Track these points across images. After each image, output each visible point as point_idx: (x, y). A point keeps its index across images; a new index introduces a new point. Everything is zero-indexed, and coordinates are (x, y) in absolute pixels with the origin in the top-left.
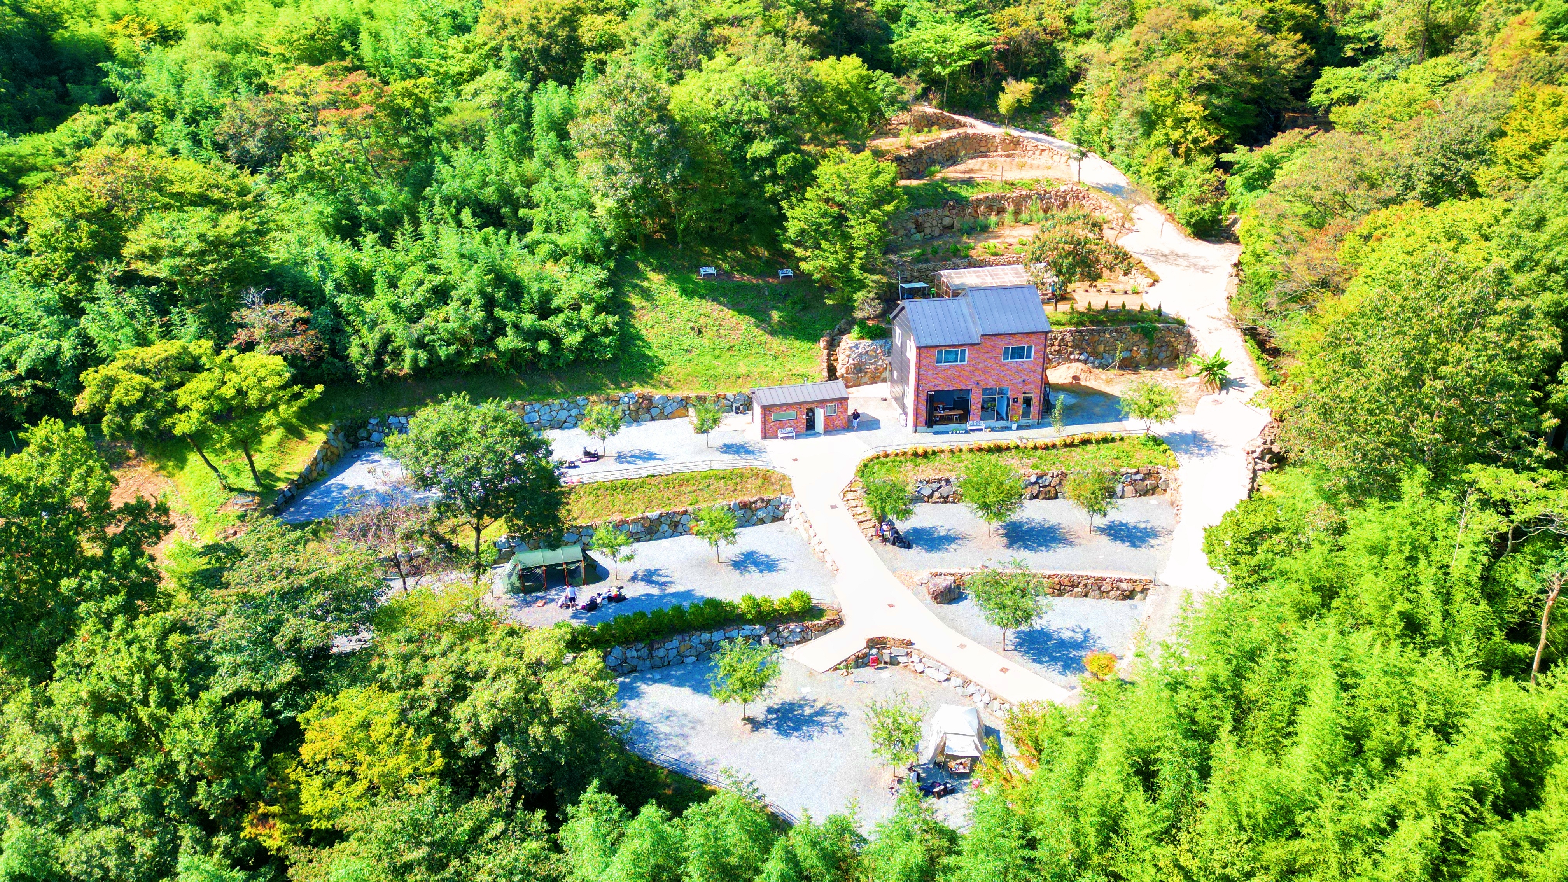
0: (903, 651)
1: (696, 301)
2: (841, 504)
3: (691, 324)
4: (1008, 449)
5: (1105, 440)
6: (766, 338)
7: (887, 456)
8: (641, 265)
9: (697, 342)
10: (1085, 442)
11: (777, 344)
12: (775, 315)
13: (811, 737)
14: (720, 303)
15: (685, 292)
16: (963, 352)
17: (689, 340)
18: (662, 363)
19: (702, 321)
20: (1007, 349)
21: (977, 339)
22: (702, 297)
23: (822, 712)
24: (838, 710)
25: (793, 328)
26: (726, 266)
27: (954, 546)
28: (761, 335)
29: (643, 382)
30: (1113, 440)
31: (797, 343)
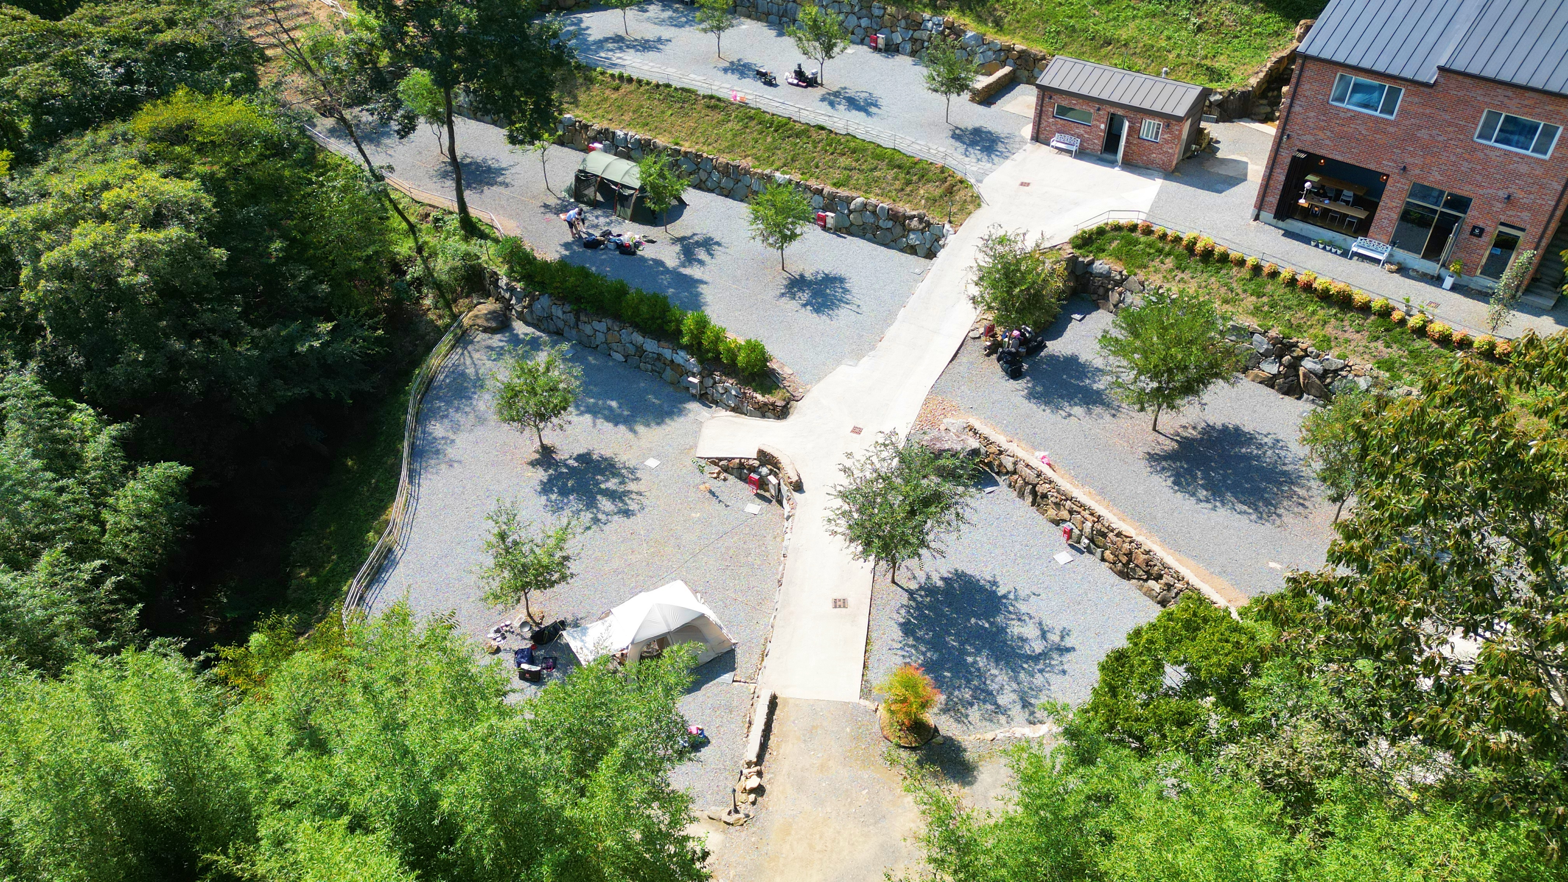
4: (1365, 309)
7: (1148, 231)
13: (559, 510)
16: (1393, 94)
20: (1493, 116)
21: (1430, 75)
23: (618, 495)
24: (633, 506)
29: (966, 8)
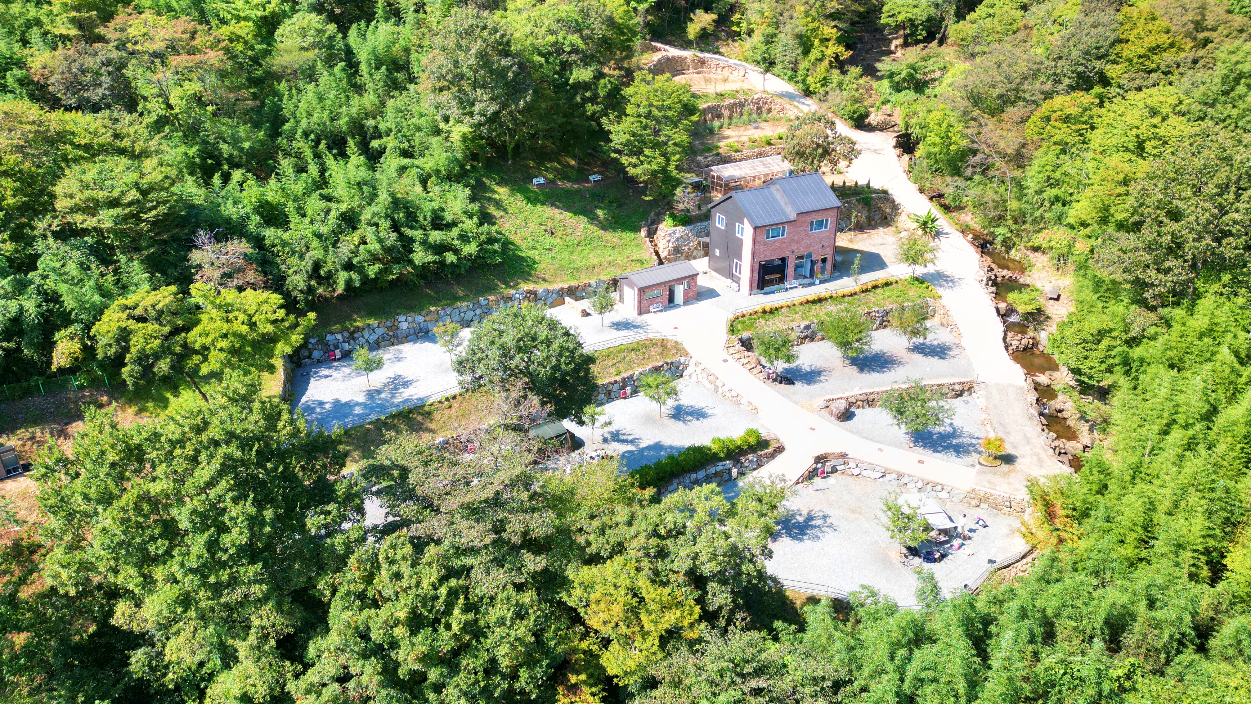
0: (841, 461)
1: (539, 208)
2: (729, 358)
3: (543, 228)
4: (826, 299)
5: (887, 284)
6: (601, 232)
7: (743, 316)
8: (487, 181)
9: (554, 241)
10: (875, 287)
11: (612, 237)
12: (600, 213)
13: (818, 538)
14: (558, 207)
15: (529, 200)
16: (784, 228)
17: (548, 241)
18: (535, 262)
19: (550, 223)
20: (812, 222)
21: (793, 217)
22: (543, 204)
23: (810, 518)
24: (821, 514)
25: (616, 222)
26: (549, 176)
27: (822, 378)
28: (594, 231)
29: (526, 280)
30: (891, 284)
31: (624, 235)
